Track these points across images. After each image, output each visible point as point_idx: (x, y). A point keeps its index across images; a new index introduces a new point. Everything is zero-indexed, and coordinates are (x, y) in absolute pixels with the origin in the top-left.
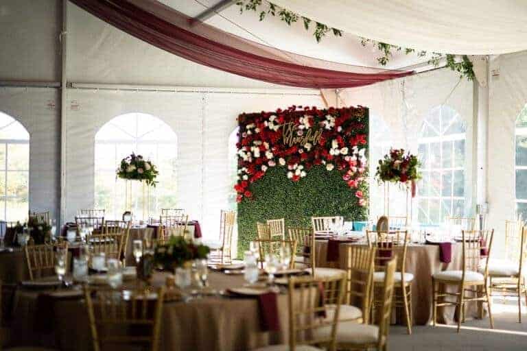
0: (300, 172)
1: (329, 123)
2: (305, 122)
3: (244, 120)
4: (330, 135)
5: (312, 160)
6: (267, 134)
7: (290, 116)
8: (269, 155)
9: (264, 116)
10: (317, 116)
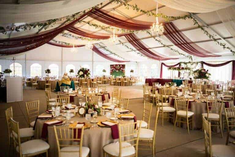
0: (118, 71)
1: (121, 66)
2: (118, 66)
3: (111, 65)
4: (121, 67)
5: (119, 70)
6: (114, 67)
7: (117, 65)
8: (114, 69)
9: (113, 65)
10: (120, 65)
